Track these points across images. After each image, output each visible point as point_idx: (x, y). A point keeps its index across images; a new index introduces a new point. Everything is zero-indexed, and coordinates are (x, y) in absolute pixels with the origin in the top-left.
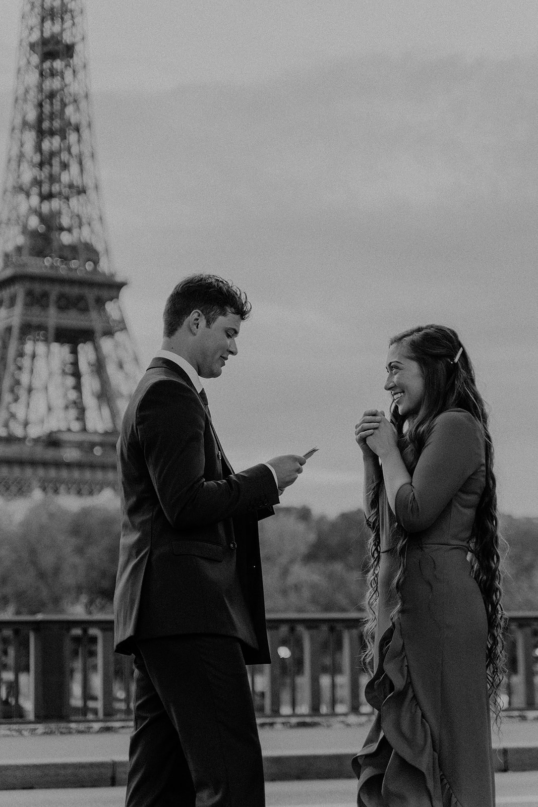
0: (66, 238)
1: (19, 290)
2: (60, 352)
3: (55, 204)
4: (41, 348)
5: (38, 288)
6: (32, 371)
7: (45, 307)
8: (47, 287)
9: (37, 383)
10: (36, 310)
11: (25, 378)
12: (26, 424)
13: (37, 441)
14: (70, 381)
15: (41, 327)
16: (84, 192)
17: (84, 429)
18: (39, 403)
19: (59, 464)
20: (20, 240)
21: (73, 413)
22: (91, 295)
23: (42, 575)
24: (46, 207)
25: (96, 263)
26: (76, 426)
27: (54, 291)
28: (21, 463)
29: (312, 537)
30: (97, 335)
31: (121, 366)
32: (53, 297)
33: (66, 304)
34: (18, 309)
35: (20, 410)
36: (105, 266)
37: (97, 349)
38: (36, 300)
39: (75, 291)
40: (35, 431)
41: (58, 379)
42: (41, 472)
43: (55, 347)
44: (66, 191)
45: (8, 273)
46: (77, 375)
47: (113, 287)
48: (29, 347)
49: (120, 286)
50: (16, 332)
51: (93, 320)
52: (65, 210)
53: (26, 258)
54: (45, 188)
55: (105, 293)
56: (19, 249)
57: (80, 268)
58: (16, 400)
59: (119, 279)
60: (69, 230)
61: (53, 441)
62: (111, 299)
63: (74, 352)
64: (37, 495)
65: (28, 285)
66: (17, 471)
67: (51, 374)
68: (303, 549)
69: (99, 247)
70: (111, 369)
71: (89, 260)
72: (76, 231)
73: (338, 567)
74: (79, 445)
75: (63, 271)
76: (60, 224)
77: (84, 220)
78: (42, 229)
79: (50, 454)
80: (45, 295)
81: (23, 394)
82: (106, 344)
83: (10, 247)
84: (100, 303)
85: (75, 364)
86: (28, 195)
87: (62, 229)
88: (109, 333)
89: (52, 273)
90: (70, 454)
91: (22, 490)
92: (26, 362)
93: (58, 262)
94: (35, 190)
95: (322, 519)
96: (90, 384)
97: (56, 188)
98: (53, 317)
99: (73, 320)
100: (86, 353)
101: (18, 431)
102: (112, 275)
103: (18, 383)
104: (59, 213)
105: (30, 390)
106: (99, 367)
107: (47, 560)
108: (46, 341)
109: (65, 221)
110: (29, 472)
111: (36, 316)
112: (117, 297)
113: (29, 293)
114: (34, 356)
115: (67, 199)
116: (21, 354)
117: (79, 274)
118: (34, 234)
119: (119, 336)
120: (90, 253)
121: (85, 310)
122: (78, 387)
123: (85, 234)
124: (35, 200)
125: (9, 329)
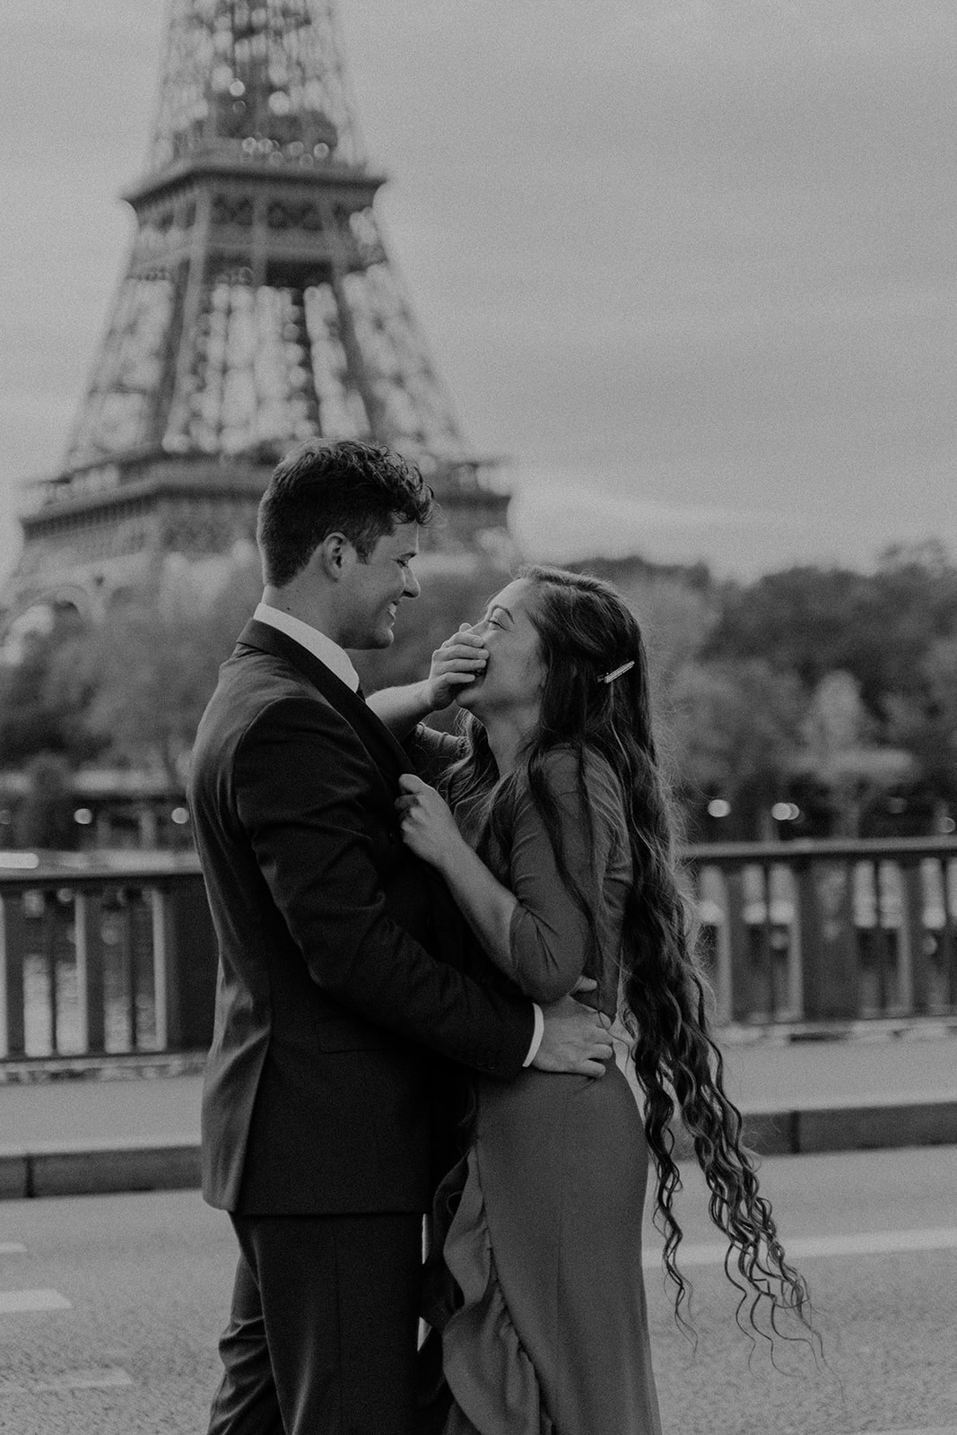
0: (279, 104)
1: (200, 196)
2: (275, 302)
3: (259, 44)
4: (242, 297)
5: (234, 192)
6: (227, 337)
7: (247, 224)
8: (248, 190)
9: (237, 358)
10: (231, 230)
11: (215, 349)
12: (220, 429)
13: (240, 457)
14: (295, 352)
15: (240, 260)
16: (307, 22)
17: (319, 433)
18: (241, 390)
20: (202, 110)
21: (300, 407)
22: (325, 201)
24: (243, 51)
25: (332, 146)
26: (306, 428)
27: (262, 197)
28: (212, 495)
29: (712, 618)
30: (337, 271)
31: (379, 325)
32: (260, 207)
33: (283, 217)
34: (201, 229)
35: (209, 405)
36: (348, 152)
37: (338, 296)
38: (231, 213)
39: (295, 196)
40: (235, 442)
41: (271, 349)
43: (267, 294)
44: (278, 22)
45: (181, 167)
46: (304, 341)
47: (364, 188)
48: (220, 295)
49: (373, 185)
50: (197, 271)
51: (329, 246)
52: (275, 56)
53: (212, 140)
54: (242, 17)
55: (349, 198)
56: (199, 125)
57: (302, 157)
58: (201, 388)
59: (373, 171)
60: (284, 89)
61: (266, 456)
62: (360, 209)
63: (299, 302)
64: (240, 551)
65: (217, 187)
66: (206, 511)
67: (261, 341)
68: (697, 638)
69: (337, 117)
70: (363, 331)
71: (320, 141)
72: (295, 92)
73: (758, 669)
75: (275, 163)
76: (268, 80)
77: (309, 73)
78: (238, 89)
79: (260, 479)
80: (246, 204)
81: (212, 376)
82: (354, 288)
83: (184, 123)
84: (342, 214)
85: (301, 322)
86: (212, 30)
87: (271, 89)
88: (357, 267)
89: (255, 166)
91: (215, 543)
92: (217, 321)
93: (265, 146)
94: (223, 22)
95: (730, 586)
96: (328, 357)
97: (259, 16)
98: (261, 243)
99: (295, 246)
100: (319, 302)
101: (207, 442)
102: (362, 166)
103: (202, 358)
104: (266, 61)
105: (225, 370)
106: (342, 327)
108: (250, 283)
109: (277, 74)
110: (227, 510)
111: (233, 242)
112: (370, 205)
113: (219, 202)
114: (229, 312)
115: (280, 35)
116: (207, 309)
117: (302, 167)
118: (225, 99)
119: (376, 272)
120: (324, 130)
121: (316, 228)
122: (307, 363)
123: (311, 96)
124: (224, 39)
125: (185, 266)
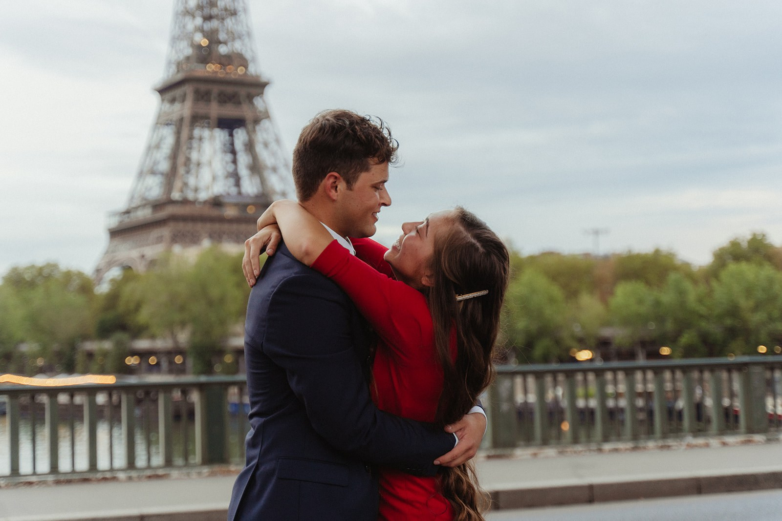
0: (223, 50)
1: (188, 89)
2: (220, 135)
3: (215, 24)
4: (206, 133)
5: (203, 87)
6: (199, 151)
7: (208, 101)
8: (209, 87)
9: (205, 159)
10: (202, 104)
11: (194, 156)
12: (196, 190)
13: (205, 202)
14: (229, 157)
15: (205, 117)
16: (236, 14)
17: (240, 193)
18: (206, 173)
19: (222, 220)
20: (189, 51)
21: (232, 181)
22: (243, 92)
23: (210, 303)
24: (208, 26)
25: (246, 67)
26: (233, 190)
27: (215, 89)
28: (193, 219)
30: (248, 122)
31: (266, 146)
32: (214, 94)
33: (225, 99)
34: (189, 103)
35: (192, 181)
36: (252, 69)
37: (249, 133)
38: (202, 96)
39: (230, 90)
40: (203, 196)
41: (219, 156)
42: (208, 226)
43: (217, 132)
44: (222, 13)
45: (180, 76)
46: (233, 152)
47: (258, 86)
48: (197, 132)
49: (263, 85)
50: (187, 122)
51: (245, 111)
52: (221, 29)
53: (194, 65)
54: (207, 11)
55: (252, 90)
56: (188, 58)
57: (233, 72)
58: (188, 172)
59: (264, 79)
60: (225, 43)
61: (217, 202)
62: (258, 95)
63: (231, 135)
64: (206, 243)
65: (196, 85)
66: (190, 226)
67: (214, 152)
69: (248, 56)
70: (259, 148)
71: (241, 65)
72: (229, 44)
74: (236, 205)
75: (221, 75)
76: (218, 39)
77: (236, 36)
78: (204, 42)
79: (215, 212)
80: (208, 93)
81: (193, 167)
83: (181, 57)
84: (250, 98)
85: (232, 144)
86: (194, 17)
87: (220, 43)
88: (257, 121)
89: (212, 76)
90: (230, 212)
91: (194, 240)
92: (195, 144)
93: (217, 67)
94: (198, 13)
96: (243, 159)
97: (215, 11)
98: (215, 110)
99: (230, 111)
100: (240, 136)
101: (190, 196)
102: (258, 77)
103: (189, 160)
104: (217, 31)
105: (199, 164)
106: (250, 147)
107: (215, 292)
108: (210, 127)
109: (222, 36)
110: (199, 226)
111: (202, 109)
112: (262, 93)
113: (197, 92)
114: (201, 139)
115: (223, 19)
116: (191, 138)
117: (233, 77)
118: (200, 47)
119: (265, 123)
120: (242, 61)
121: (239, 103)
122: (235, 162)
123: (237, 46)
124: (199, 21)
125: (181, 120)
